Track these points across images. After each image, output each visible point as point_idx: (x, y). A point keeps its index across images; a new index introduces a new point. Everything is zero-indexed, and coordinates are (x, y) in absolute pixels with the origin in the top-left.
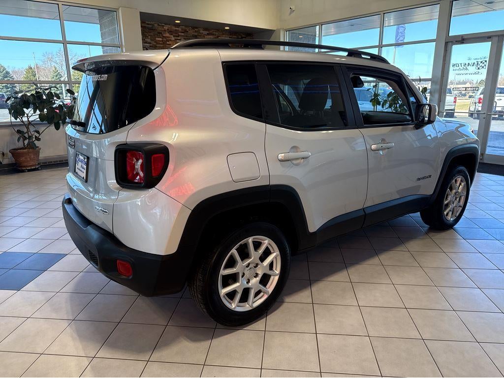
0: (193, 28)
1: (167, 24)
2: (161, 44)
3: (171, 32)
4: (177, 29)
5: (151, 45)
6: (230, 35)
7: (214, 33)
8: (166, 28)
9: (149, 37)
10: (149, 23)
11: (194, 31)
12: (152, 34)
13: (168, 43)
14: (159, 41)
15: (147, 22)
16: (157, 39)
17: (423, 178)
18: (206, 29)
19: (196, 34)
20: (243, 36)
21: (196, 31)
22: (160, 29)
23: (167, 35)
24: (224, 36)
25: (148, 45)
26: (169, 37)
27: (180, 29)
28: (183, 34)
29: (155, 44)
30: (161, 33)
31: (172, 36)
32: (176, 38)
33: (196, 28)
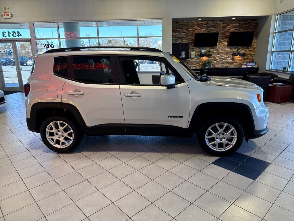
0: (213, 21)
1: (196, 21)
2: (191, 32)
3: (198, 25)
4: (202, 23)
5: (186, 33)
6: (239, 22)
7: (227, 22)
8: (195, 23)
9: (185, 29)
10: (186, 22)
11: (213, 23)
12: (187, 27)
13: (195, 31)
14: (190, 31)
15: (184, 22)
16: (189, 30)
17: (174, 117)
18: (221, 21)
19: (214, 24)
20: (249, 21)
21: (214, 23)
22: (192, 24)
23: (196, 27)
24: (234, 23)
25: (184, 33)
26: (196, 28)
27: (204, 23)
28: (206, 25)
29: (188, 32)
30: (192, 26)
31: (199, 27)
32: (201, 28)
33: (214, 21)
